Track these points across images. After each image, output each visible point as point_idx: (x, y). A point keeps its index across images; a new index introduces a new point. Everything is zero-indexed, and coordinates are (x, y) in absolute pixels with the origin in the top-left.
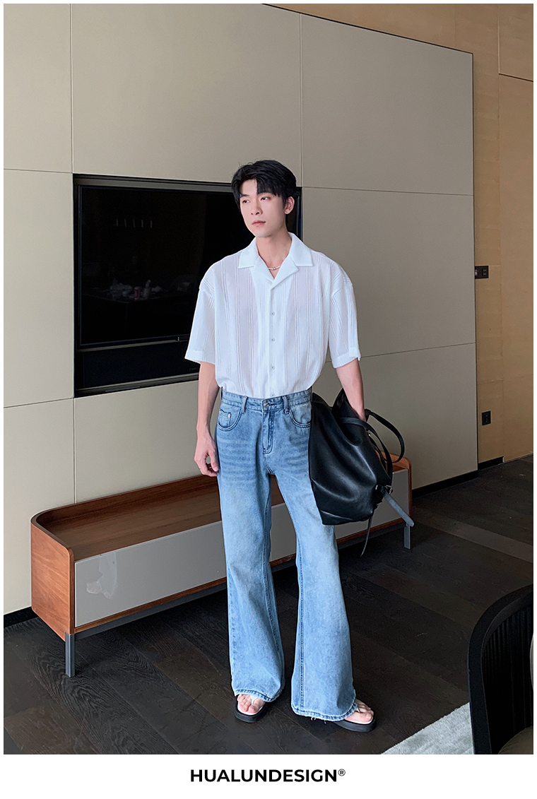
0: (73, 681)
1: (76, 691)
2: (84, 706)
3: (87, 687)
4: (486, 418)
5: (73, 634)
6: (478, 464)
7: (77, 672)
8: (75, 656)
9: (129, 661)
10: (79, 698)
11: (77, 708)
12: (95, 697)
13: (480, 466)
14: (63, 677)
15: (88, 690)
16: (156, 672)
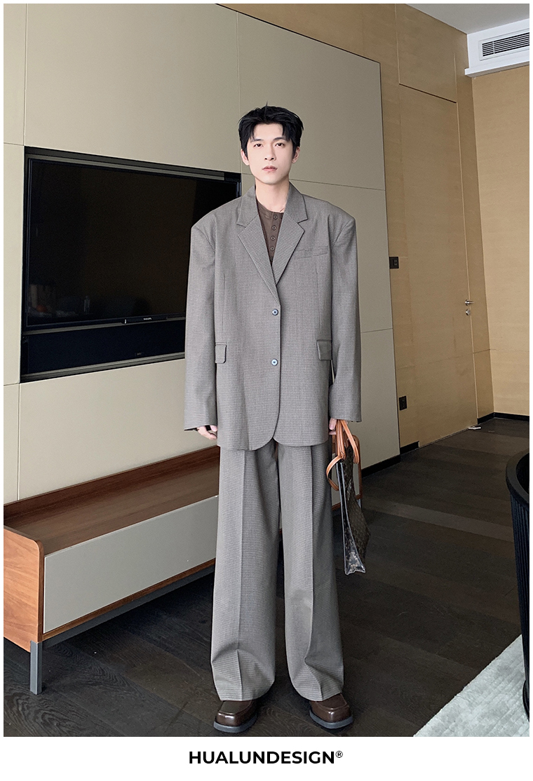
1: (39, 715)
5: (41, 641)
6: (400, 449)
9: (94, 675)
10: (45, 723)
12: (64, 720)
16: (129, 685)
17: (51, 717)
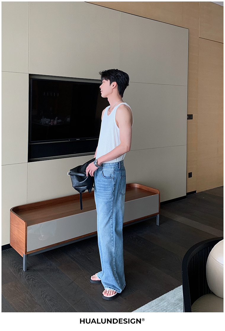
0: (26, 273)
1: (27, 276)
2: (30, 283)
4: (190, 175)
5: (26, 255)
7: (27, 269)
8: (26, 263)
9: (48, 266)
10: (28, 279)
11: (27, 283)
12: (34, 279)
13: (187, 194)
14: (22, 271)
16: (58, 270)
17: (31, 277)
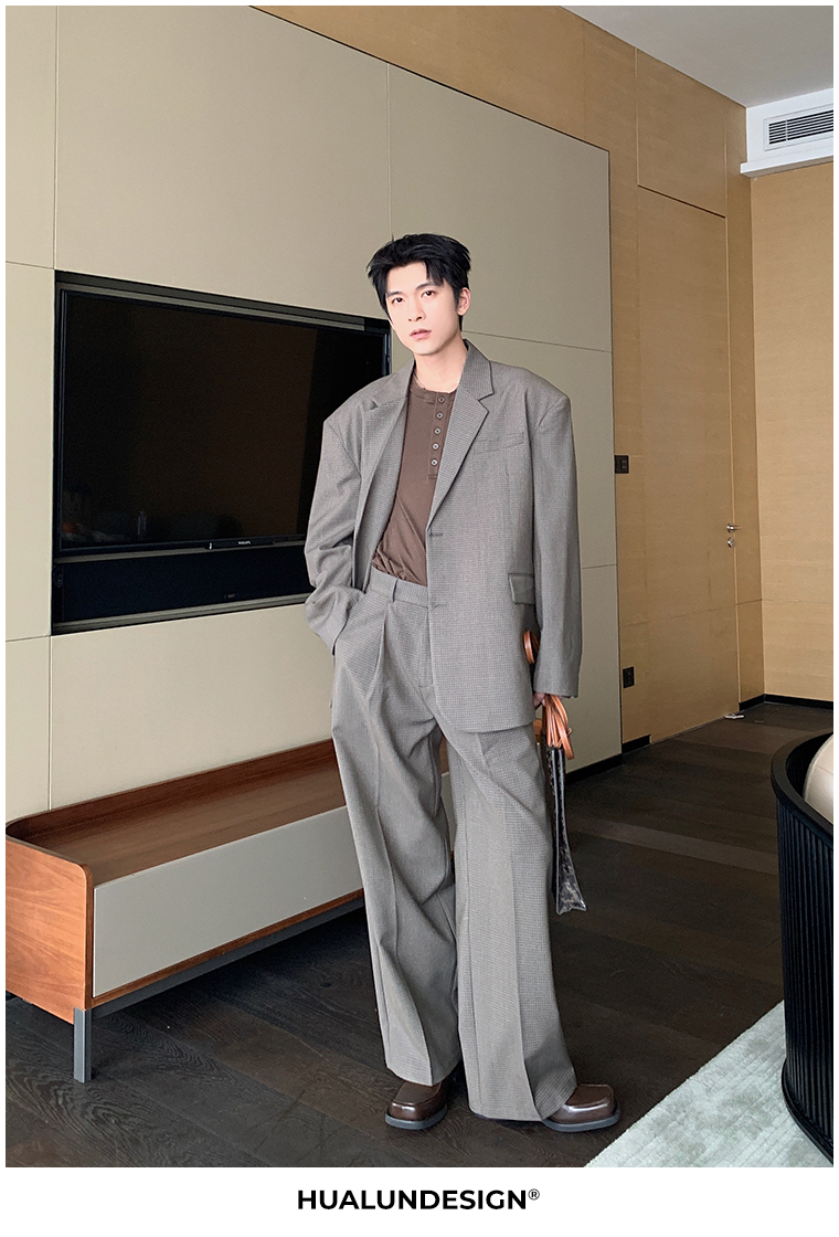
0: (91, 1088)
1: (89, 1110)
2: (111, 1132)
3: (105, 1104)
5: (90, 1009)
6: (623, 745)
9: (168, 1057)
10: (98, 1121)
11: (100, 1136)
12: (126, 1116)
13: (625, 747)
15: (109, 1107)
